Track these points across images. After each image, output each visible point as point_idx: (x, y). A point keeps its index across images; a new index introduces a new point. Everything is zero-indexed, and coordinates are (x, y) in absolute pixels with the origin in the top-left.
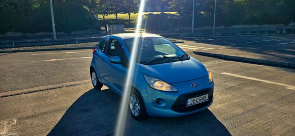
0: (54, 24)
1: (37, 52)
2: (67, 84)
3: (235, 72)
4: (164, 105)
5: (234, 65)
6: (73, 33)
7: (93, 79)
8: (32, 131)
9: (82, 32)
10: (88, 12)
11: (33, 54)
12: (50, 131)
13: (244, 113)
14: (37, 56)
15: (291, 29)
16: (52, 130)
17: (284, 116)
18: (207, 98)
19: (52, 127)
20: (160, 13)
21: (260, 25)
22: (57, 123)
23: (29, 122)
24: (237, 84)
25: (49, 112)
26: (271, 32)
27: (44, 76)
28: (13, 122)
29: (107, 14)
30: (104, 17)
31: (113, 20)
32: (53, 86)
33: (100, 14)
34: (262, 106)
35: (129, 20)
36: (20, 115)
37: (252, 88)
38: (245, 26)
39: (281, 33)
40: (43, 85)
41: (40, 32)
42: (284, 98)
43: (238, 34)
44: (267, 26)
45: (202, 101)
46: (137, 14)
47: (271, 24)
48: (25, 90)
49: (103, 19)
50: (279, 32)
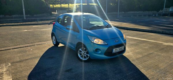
0: (24, 10)
1: (14, 26)
2: (37, 43)
3: (134, 36)
4: (100, 52)
5: (132, 33)
6: (35, 15)
7: (53, 40)
8: (21, 69)
9: (40, 15)
10: (44, 3)
11: (12, 27)
12: (32, 69)
13: (142, 57)
14: (15, 28)
15: (161, 14)
16: (34, 69)
17: (164, 58)
18: (123, 48)
19: (34, 67)
20: (86, 4)
21: (144, 11)
22: (36, 64)
23: (18, 64)
24: (136, 42)
25: (29, 59)
26: (149, 16)
27: (22, 39)
28: (8, 64)
29: (55, 4)
30: (53, 6)
31: (59, 8)
32: (29, 45)
33: (51, 4)
34: (152, 53)
35: (69, 8)
36: (12, 61)
37: (144, 44)
38: (135, 12)
39: (155, 16)
40: (22, 44)
41: (14, 14)
42: (162, 49)
43: (132, 16)
44: (147, 12)
45: (121, 50)
46: (73, 4)
47: (150, 11)
48: (12, 47)
49: (53, 7)
50: (154, 15)
